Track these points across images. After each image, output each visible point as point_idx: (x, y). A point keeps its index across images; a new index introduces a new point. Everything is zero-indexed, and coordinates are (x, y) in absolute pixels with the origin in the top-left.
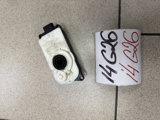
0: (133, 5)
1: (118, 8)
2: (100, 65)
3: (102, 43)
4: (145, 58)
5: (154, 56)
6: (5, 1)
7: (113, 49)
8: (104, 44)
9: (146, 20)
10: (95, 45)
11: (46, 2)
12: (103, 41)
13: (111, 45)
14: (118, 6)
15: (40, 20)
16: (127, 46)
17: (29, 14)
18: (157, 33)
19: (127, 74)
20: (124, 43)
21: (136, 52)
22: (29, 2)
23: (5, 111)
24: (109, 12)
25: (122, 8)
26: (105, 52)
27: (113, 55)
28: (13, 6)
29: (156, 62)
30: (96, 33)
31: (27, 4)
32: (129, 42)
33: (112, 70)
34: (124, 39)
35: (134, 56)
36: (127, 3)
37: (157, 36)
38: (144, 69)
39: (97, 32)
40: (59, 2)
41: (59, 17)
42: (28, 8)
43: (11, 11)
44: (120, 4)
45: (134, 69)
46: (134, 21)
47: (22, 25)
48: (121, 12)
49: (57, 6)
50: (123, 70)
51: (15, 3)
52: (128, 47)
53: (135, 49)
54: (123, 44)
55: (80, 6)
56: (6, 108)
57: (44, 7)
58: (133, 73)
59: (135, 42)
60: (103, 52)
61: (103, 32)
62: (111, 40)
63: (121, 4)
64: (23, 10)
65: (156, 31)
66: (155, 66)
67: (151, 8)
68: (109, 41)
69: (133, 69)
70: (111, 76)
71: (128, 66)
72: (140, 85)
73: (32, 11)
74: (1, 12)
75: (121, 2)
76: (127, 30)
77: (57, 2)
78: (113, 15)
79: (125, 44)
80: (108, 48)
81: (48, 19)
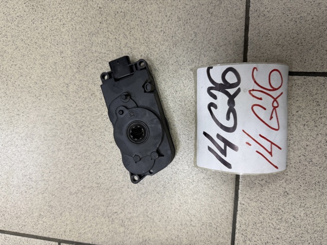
0: (273, 15)
1: (244, 19)
2: (205, 134)
3: (209, 89)
4: (294, 122)
5: (314, 116)
6: (20, 3)
7: (231, 102)
8: (213, 92)
9: (300, 44)
10: (196, 92)
11: (101, 6)
12: (212, 85)
13: (227, 94)
14: (243, 15)
15: (88, 42)
16: (260, 97)
17: (67, 30)
18: (320, 71)
19: (257, 152)
20: (253, 90)
21: (277, 109)
22: (67, 4)
23: (20, 217)
24: (225, 27)
25: (251, 21)
26: (216, 107)
27: (231, 115)
28: (36, 13)
29: (316, 129)
30: (198, 70)
31: (63, 8)
32: (263, 90)
33: (227, 143)
34: (253, 82)
35: (271, 118)
36: (262, 9)
37: (321, 77)
38: (292, 142)
39: (199, 67)
40: (125, 6)
41: (125, 36)
42: (65, 17)
43: (32, 23)
44: (249, 11)
45: (272, 143)
46: (275, 46)
47: (53, 50)
48: (250, 27)
49: (121, 14)
50: (250, 145)
51: (39, 6)
52: (261, 99)
53: (275, 102)
54: (252, 92)
55: (169, 14)
56: (22, 212)
57: (96, 15)
58: (270, 151)
59: (275, 89)
60: (212, 108)
61: (212, 68)
62: (228, 85)
63: (250, 13)
64: (54, 21)
65: (319, 67)
66: (315, 136)
67: (310, 21)
68: (223, 87)
69: (270, 143)
70: (226, 156)
71: (260, 135)
72: (283, 173)
73: (74, 24)
74: (13, 24)
75: (251, 8)
76: (260, 66)
77: (123, 5)
78: (234, 33)
79: (254, 93)
80: (222, 100)
81: (105, 39)
